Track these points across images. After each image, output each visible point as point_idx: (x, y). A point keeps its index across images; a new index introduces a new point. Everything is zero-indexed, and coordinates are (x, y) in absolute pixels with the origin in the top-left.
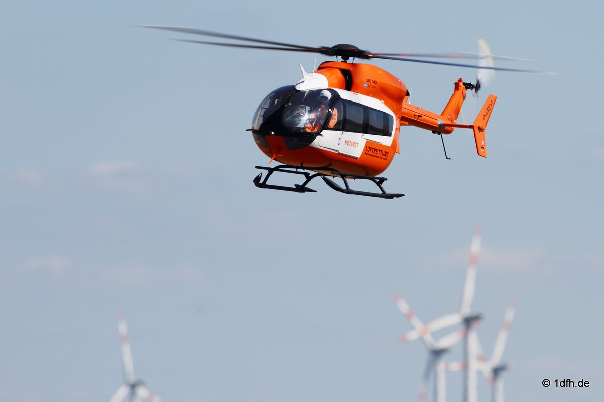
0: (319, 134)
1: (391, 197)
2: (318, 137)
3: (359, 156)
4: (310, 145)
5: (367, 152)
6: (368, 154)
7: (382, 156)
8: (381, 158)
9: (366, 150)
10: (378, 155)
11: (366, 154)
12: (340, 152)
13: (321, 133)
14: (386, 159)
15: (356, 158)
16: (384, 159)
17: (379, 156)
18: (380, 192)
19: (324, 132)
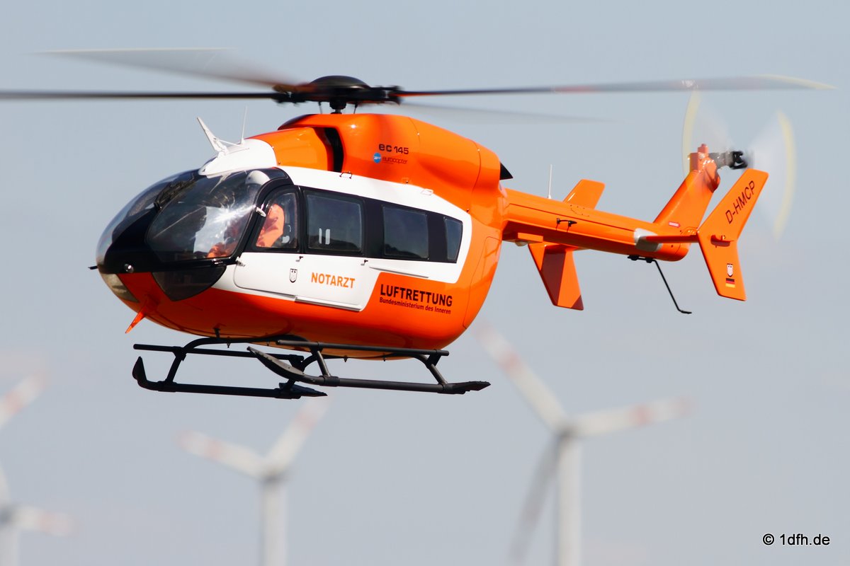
0: (233, 261)
1: (460, 389)
2: (230, 268)
3: (361, 306)
4: (214, 286)
5: (386, 297)
6: (391, 302)
7: (431, 304)
8: (428, 308)
9: (382, 294)
10: (419, 303)
11: (381, 300)
12: (300, 298)
13: (238, 259)
14: (449, 312)
15: (356, 311)
16: (437, 310)
17: (425, 303)
18: (431, 380)
19: (245, 257)
